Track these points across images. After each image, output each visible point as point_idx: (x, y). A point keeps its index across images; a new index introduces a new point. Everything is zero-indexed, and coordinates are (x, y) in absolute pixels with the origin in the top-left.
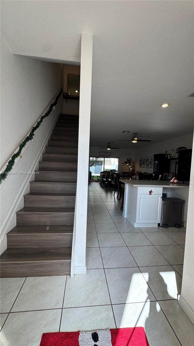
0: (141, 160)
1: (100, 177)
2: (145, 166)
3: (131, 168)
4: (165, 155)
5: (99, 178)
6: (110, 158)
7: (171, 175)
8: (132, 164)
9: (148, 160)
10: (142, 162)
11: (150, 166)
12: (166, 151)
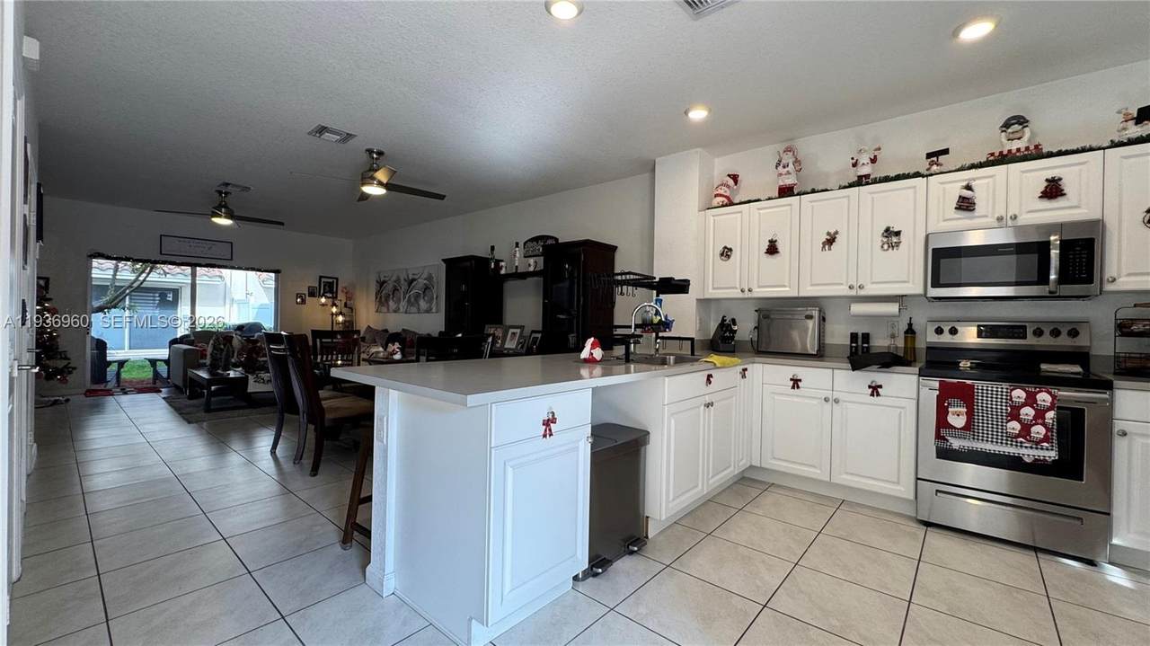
0: (381, 284)
1: (167, 362)
2: (403, 304)
3: (337, 314)
4: (485, 261)
5: (163, 369)
6: (226, 272)
7: (514, 334)
8: (341, 296)
9: (413, 280)
10: (389, 287)
11: (423, 304)
12: (493, 248)
